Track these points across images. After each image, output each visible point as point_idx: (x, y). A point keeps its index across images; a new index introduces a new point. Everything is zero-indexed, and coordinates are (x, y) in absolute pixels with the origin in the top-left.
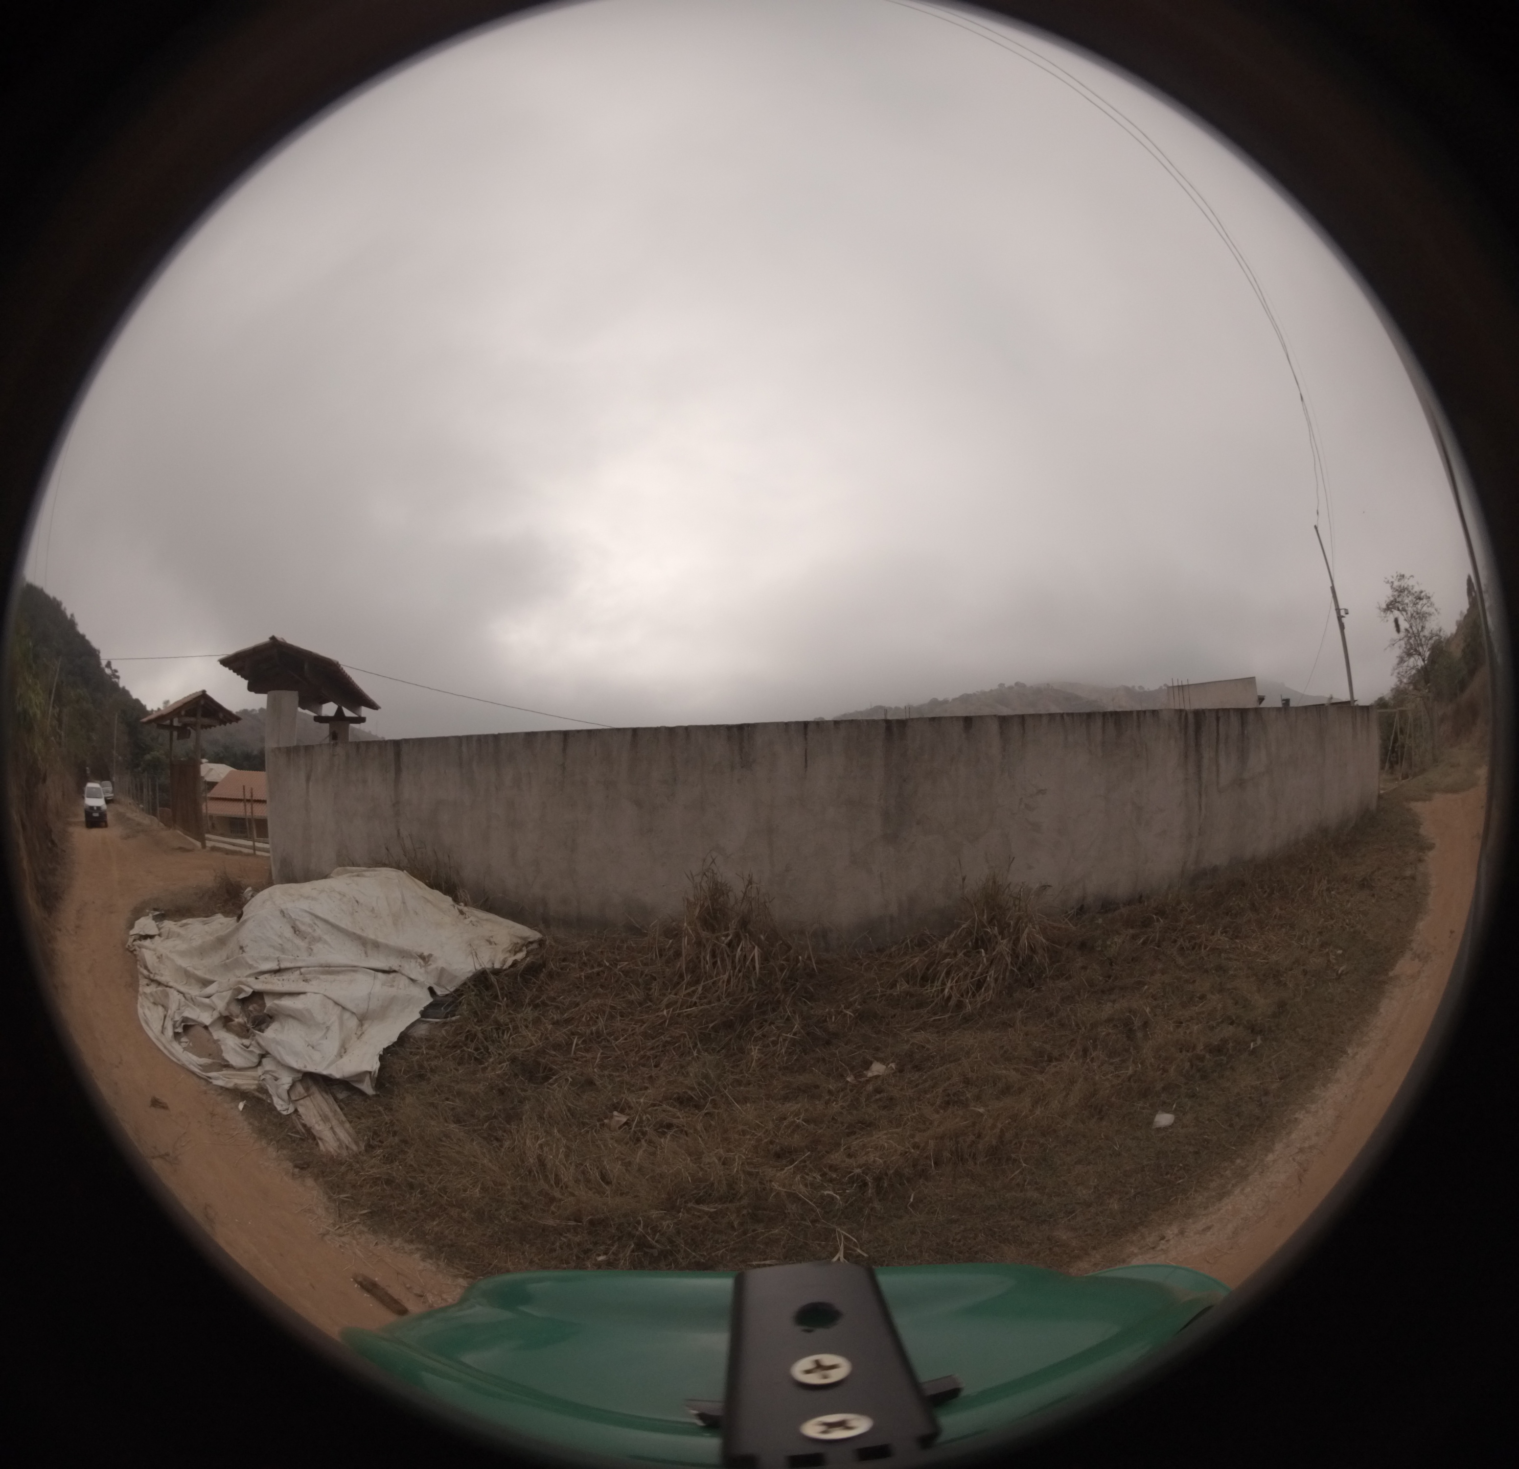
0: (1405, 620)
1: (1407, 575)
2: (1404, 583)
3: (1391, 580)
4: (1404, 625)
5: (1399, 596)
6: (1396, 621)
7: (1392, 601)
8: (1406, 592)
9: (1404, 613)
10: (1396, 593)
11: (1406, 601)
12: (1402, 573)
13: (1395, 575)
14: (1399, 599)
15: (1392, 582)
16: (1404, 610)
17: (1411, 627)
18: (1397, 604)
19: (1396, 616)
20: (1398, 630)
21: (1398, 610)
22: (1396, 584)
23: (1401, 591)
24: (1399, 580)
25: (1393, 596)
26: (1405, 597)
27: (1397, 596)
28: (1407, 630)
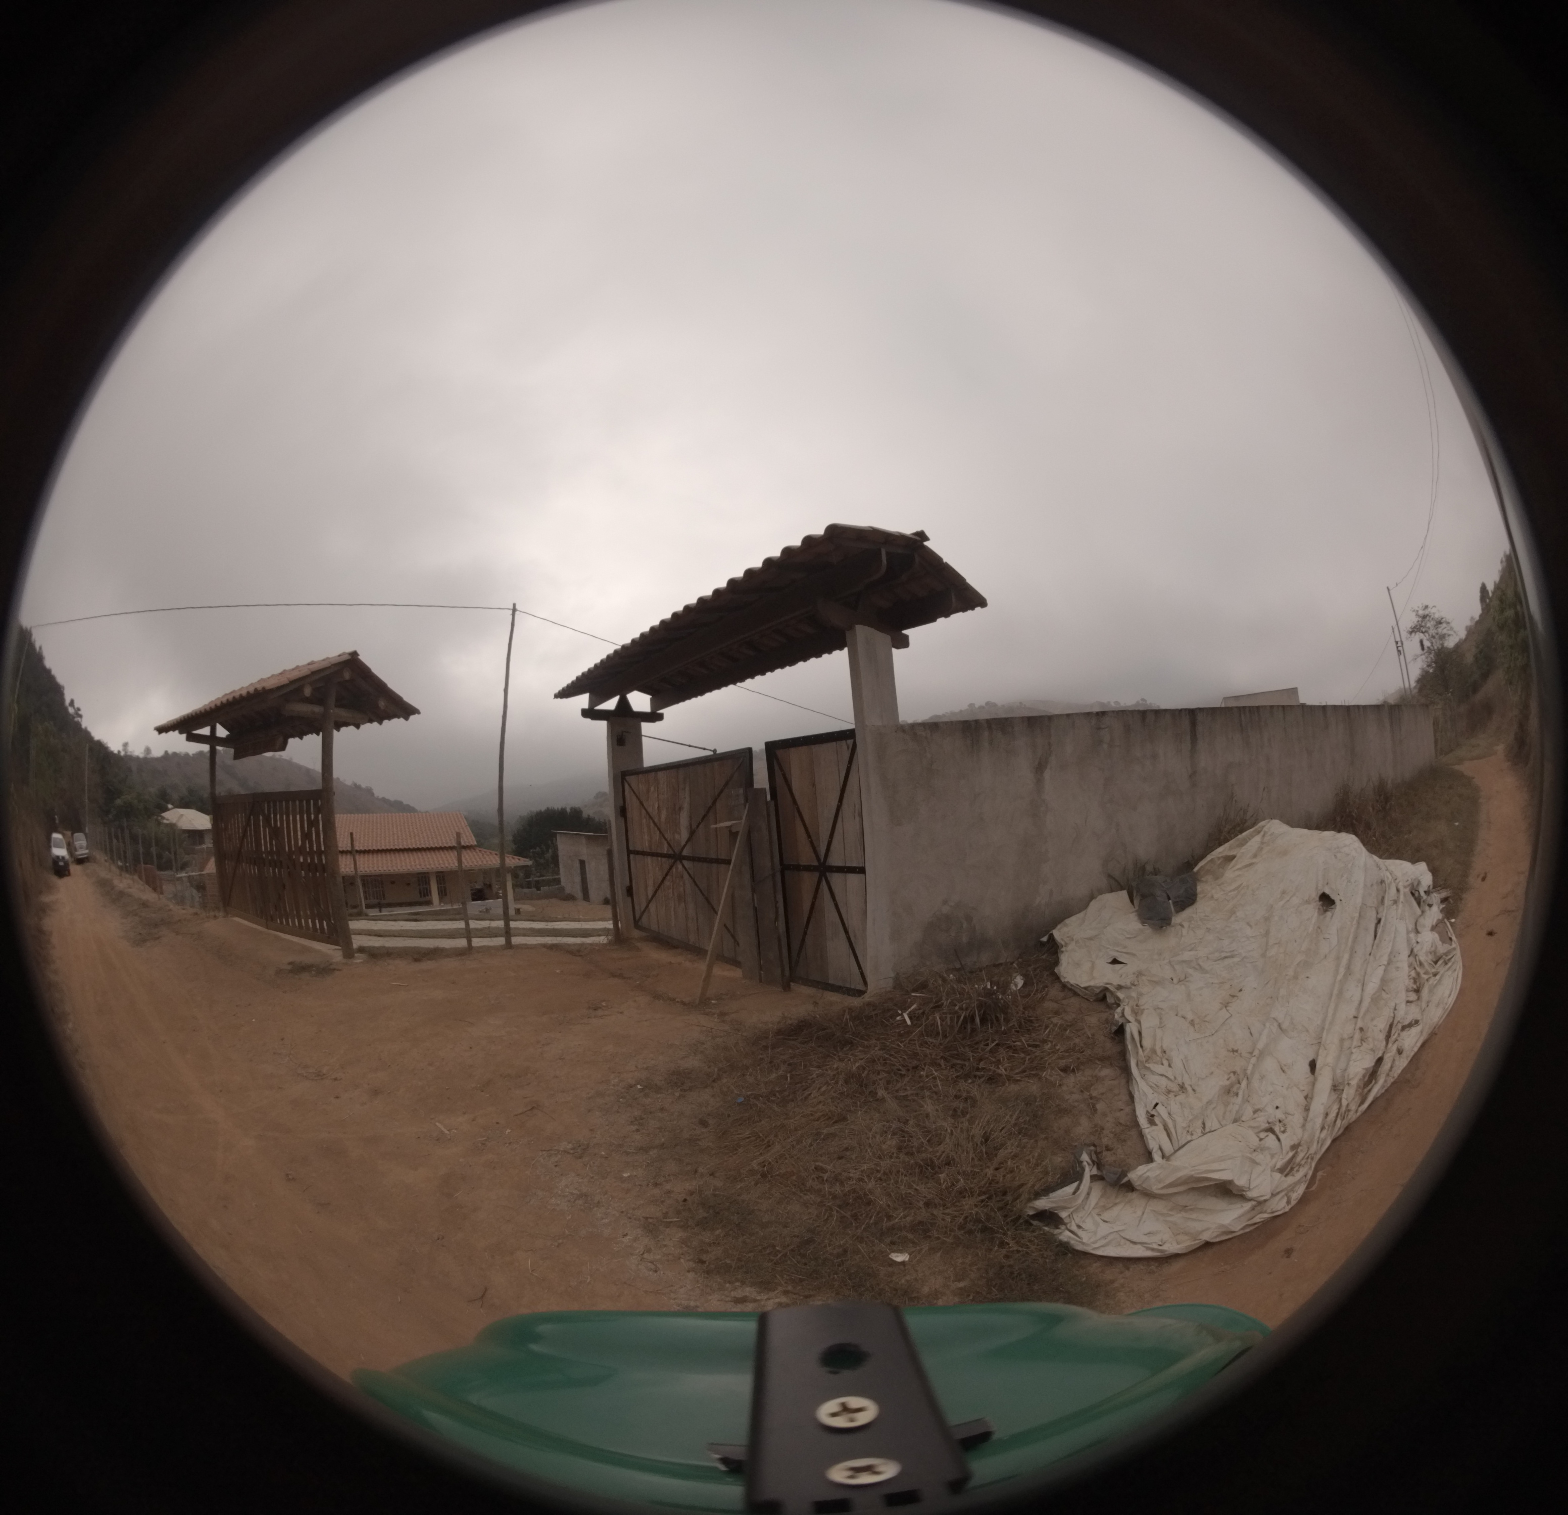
0: (1428, 640)
1: (1430, 605)
2: (1426, 612)
3: (1417, 609)
4: (1427, 644)
5: (1422, 622)
6: (1421, 642)
7: (1417, 626)
8: (1428, 618)
9: (1426, 634)
10: (1420, 619)
11: (1428, 625)
12: (1427, 604)
13: (1421, 606)
14: (1423, 624)
15: (1417, 611)
16: (1425, 632)
17: (1432, 646)
18: (1422, 628)
19: (1421, 638)
20: (1423, 649)
21: (1422, 632)
22: (1421, 612)
23: (1424, 617)
24: (1424, 609)
25: (1418, 621)
26: (1428, 623)
27: (1420, 622)
28: (1428, 648)
